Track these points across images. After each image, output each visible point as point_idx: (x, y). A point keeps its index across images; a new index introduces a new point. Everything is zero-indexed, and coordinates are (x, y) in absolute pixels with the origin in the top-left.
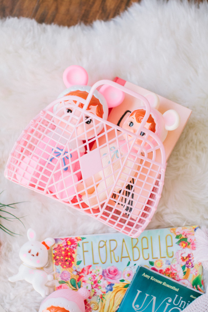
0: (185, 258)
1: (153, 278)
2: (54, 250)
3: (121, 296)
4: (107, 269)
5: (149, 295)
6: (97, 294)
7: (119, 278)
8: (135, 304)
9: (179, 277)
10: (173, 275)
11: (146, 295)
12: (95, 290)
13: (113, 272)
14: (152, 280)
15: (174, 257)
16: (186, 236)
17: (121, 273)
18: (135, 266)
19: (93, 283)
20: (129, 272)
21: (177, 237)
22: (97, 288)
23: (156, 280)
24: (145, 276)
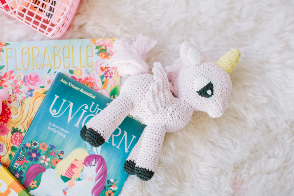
0: (104, 68)
1: (71, 85)
3: (39, 101)
4: (28, 75)
5: (66, 101)
6: (17, 99)
7: (39, 84)
8: (53, 109)
9: (97, 86)
10: (92, 84)
11: (63, 101)
12: (16, 95)
13: (34, 78)
14: (70, 87)
15: (93, 67)
16: (105, 47)
17: (41, 80)
18: (55, 73)
19: (14, 88)
20: (50, 80)
21: (97, 48)
22: (17, 93)
23: (73, 86)
24: (63, 81)
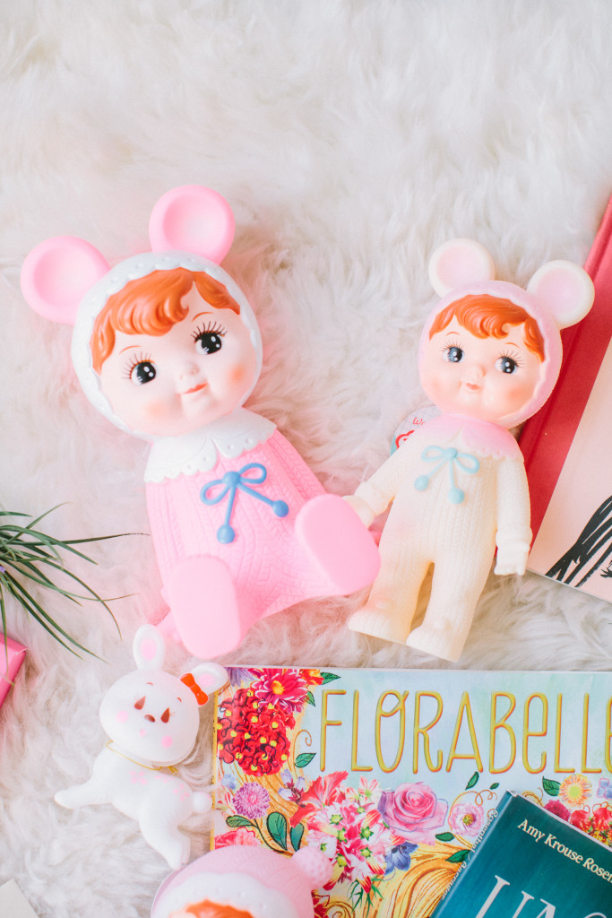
1: (553, 842)
2: (221, 706)
3: (435, 887)
4: (399, 790)
5: (533, 898)
6: (354, 874)
7: (435, 827)
11: (522, 896)
12: (348, 861)
13: (417, 803)
14: (551, 849)
17: (444, 811)
18: (493, 791)
19: (342, 835)
20: (473, 811)
22: (355, 853)
23: (561, 848)
24: (527, 828)
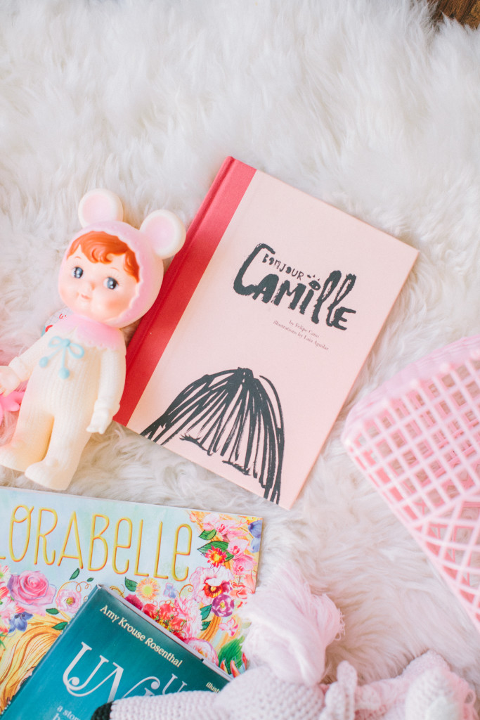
0: (213, 589)
1: (125, 623)
3: (42, 646)
4: (23, 575)
5: (107, 661)
7: (46, 604)
8: (70, 675)
9: (190, 632)
10: (178, 624)
11: (100, 659)
13: (35, 586)
14: (123, 628)
15: (187, 582)
16: (225, 536)
17: (53, 593)
18: (89, 583)
20: (74, 596)
21: (204, 535)
23: (130, 629)
24: (107, 612)
